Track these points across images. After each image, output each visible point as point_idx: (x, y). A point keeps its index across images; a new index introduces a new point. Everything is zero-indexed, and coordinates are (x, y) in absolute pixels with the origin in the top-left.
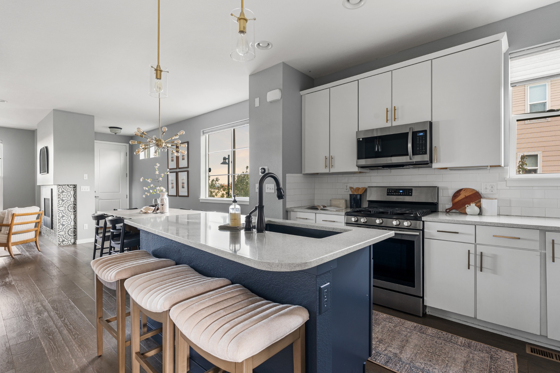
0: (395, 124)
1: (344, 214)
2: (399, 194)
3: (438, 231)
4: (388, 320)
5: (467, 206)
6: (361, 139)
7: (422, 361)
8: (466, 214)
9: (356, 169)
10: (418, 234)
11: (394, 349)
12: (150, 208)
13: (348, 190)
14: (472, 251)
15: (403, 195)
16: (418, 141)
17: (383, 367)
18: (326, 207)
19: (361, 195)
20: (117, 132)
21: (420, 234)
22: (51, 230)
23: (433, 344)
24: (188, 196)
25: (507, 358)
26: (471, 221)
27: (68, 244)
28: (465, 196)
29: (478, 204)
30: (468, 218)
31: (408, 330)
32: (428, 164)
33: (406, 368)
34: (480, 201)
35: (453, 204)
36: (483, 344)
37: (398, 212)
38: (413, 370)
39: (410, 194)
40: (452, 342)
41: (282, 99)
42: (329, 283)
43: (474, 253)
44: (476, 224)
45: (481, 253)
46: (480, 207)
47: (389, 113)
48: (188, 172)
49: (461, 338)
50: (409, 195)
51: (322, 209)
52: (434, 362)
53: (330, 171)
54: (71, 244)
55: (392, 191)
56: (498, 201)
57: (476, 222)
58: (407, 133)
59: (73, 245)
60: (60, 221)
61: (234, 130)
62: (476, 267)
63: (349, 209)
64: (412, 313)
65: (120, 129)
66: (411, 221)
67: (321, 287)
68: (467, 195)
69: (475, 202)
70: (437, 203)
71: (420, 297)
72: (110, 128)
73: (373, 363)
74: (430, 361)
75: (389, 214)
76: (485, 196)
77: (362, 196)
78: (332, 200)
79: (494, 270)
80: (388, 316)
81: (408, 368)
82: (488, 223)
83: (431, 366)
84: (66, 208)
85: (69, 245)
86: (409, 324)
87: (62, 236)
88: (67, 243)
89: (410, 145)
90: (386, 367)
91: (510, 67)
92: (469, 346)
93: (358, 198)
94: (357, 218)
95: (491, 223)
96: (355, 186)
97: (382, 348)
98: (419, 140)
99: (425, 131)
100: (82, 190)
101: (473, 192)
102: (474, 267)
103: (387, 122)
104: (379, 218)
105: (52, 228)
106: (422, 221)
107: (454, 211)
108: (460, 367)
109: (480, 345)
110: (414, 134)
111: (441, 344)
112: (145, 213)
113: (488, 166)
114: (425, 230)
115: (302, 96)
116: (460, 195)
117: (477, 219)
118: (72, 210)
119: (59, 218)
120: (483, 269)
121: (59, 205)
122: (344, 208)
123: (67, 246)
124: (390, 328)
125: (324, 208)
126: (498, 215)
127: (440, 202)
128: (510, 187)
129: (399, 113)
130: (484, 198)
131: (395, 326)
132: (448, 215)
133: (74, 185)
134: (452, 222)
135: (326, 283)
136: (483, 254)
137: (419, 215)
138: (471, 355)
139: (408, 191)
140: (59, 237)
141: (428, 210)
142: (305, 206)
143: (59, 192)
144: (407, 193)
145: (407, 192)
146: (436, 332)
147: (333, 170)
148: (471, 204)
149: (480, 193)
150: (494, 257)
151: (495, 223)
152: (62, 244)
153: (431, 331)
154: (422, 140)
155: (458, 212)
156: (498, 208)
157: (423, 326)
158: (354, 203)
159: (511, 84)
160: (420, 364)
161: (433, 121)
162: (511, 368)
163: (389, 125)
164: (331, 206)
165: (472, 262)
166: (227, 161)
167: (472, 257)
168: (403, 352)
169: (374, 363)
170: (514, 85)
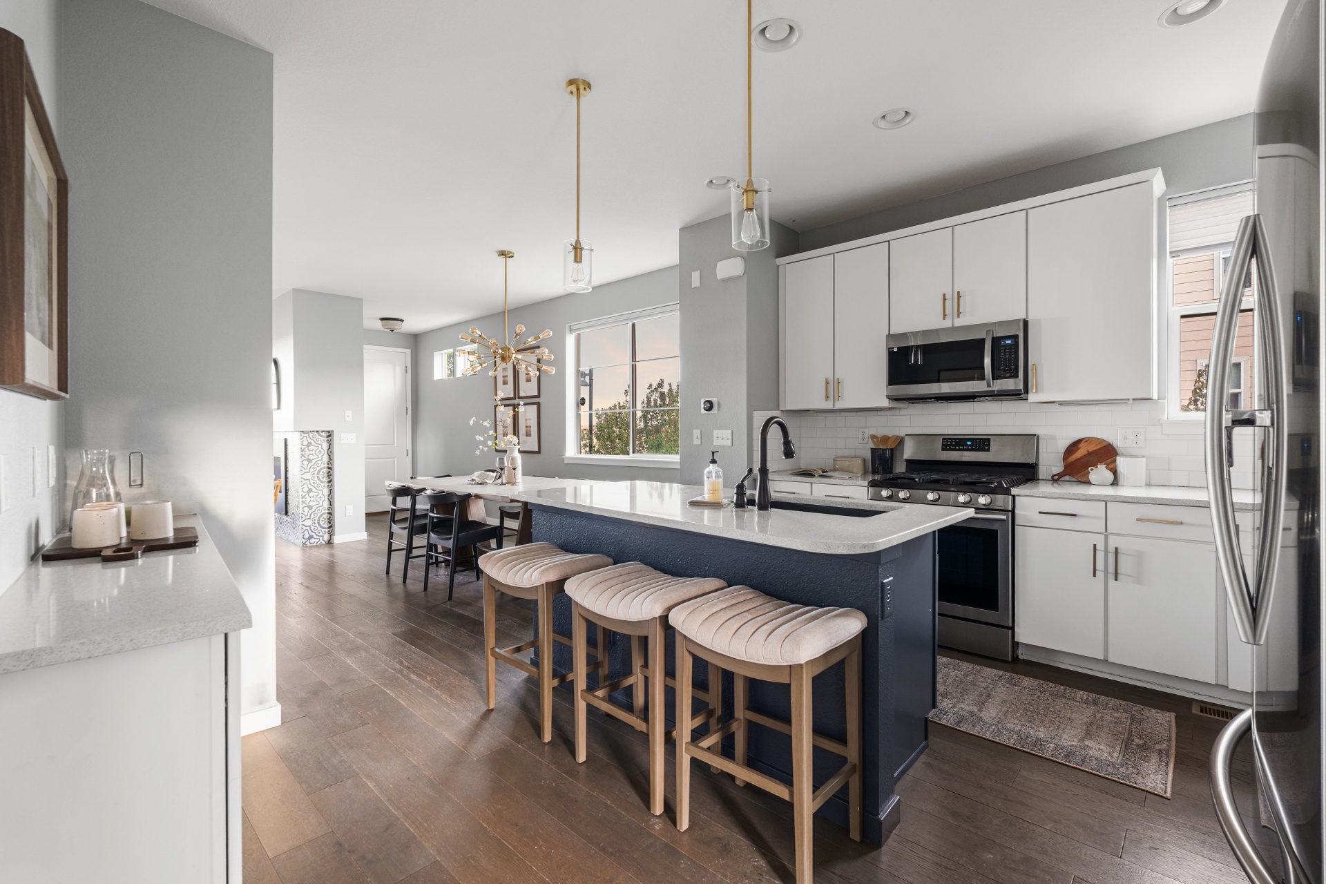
0: (959, 322)
1: (867, 485)
2: (965, 448)
3: (1040, 513)
4: (952, 667)
5: (1092, 470)
6: (895, 350)
7: (1016, 721)
8: (1089, 483)
9: (885, 403)
10: (1004, 517)
11: (967, 706)
12: (488, 475)
13: (865, 441)
14: (1100, 547)
15: (972, 450)
16: (1002, 354)
17: (953, 728)
18: (827, 472)
19: (892, 450)
20: (395, 327)
21: (1008, 518)
22: (285, 518)
23: (1033, 700)
24: (539, 452)
25: (1158, 720)
26: (1098, 495)
27: (319, 543)
28: (1088, 451)
29: (1112, 466)
30: (1092, 491)
31: (989, 681)
32: (1020, 395)
33: (991, 730)
34: (1115, 461)
35: (1065, 466)
36: (1118, 701)
37: (968, 480)
38: (1002, 732)
39: (986, 448)
40: (1065, 697)
41: (746, 276)
42: (892, 578)
43: (1103, 549)
44: (1107, 499)
45: (1116, 549)
46: (1114, 472)
47: (948, 303)
48: (538, 404)
49: (1081, 693)
50: (984, 450)
51: (821, 476)
52: (1037, 723)
53: (834, 406)
54: (324, 543)
55: (951, 442)
56: (1147, 461)
57: (1108, 496)
58: (983, 340)
59: (327, 545)
60: (304, 500)
61: (634, 326)
62: (1108, 573)
63: (871, 475)
64: (992, 656)
65: (400, 322)
66: (991, 495)
67: (884, 581)
68: (1090, 451)
69: (1106, 462)
70: (1036, 465)
71: (1008, 628)
72: (382, 319)
73: (936, 723)
74: (1030, 721)
75: (951, 483)
76: (1123, 451)
77: (894, 451)
78: (838, 459)
79: (1138, 579)
80: (952, 661)
81: (994, 729)
82: (1128, 497)
83: (1033, 728)
84: (315, 476)
85: (321, 545)
86: (989, 672)
87: (308, 528)
88: (317, 540)
89: (987, 361)
90: (958, 728)
91: (1170, 222)
92: (1095, 703)
93: (887, 456)
94: (892, 491)
95: (1133, 498)
96: (880, 432)
97: (947, 705)
98: (1005, 353)
99: (1015, 337)
100: (342, 442)
101: (1102, 445)
102: (1103, 573)
103: (944, 319)
104: (933, 490)
105: (286, 513)
106: (1011, 495)
107: (1067, 478)
108: (1080, 730)
109: (1113, 702)
110: (996, 341)
111: (1048, 699)
112: (481, 484)
113: (1129, 400)
114: (1016, 511)
115: (778, 266)
116: (1078, 449)
117: (1110, 491)
118: (325, 480)
119: (304, 494)
120: (1119, 576)
121: (302, 469)
122: (860, 474)
123: (317, 546)
124: (957, 677)
125: (824, 474)
126: (1146, 485)
127: (1041, 463)
128: (1168, 435)
129: (966, 304)
130: (1123, 455)
131: (966, 675)
132: (1056, 485)
133: (329, 432)
134: (1066, 496)
135: (888, 578)
136: (1119, 551)
137: (1006, 485)
138: (1098, 716)
139: (982, 443)
140: (303, 530)
141: (1020, 476)
142: (787, 470)
143: (302, 444)
144: (979, 446)
145: (980, 444)
146: (1036, 683)
147: (839, 405)
148: (1099, 466)
149: (1115, 445)
150: (1139, 556)
151: (1141, 498)
152: (308, 543)
153: (1027, 682)
154: (1010, 352)
155: (1074, 479)
156: (1146, 473)
157: (1015, 676)
158: (879, 464)
159: (1171, 252)
160: (1013, 726)
161: (1030, 319)
162: (1164, 731)
163: (947, 324)
164: (834, 470)
165: (1100, 566)
166: (587, 379)
167: (1100, 556)
168: (984, 709)
169: (938, 723)
170: (1175, 254)
